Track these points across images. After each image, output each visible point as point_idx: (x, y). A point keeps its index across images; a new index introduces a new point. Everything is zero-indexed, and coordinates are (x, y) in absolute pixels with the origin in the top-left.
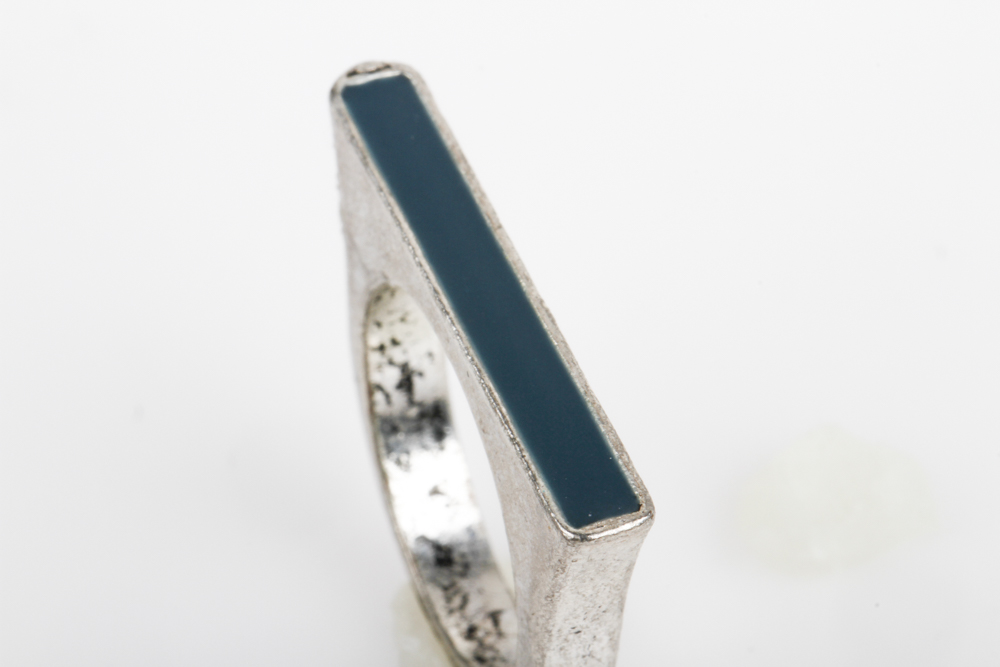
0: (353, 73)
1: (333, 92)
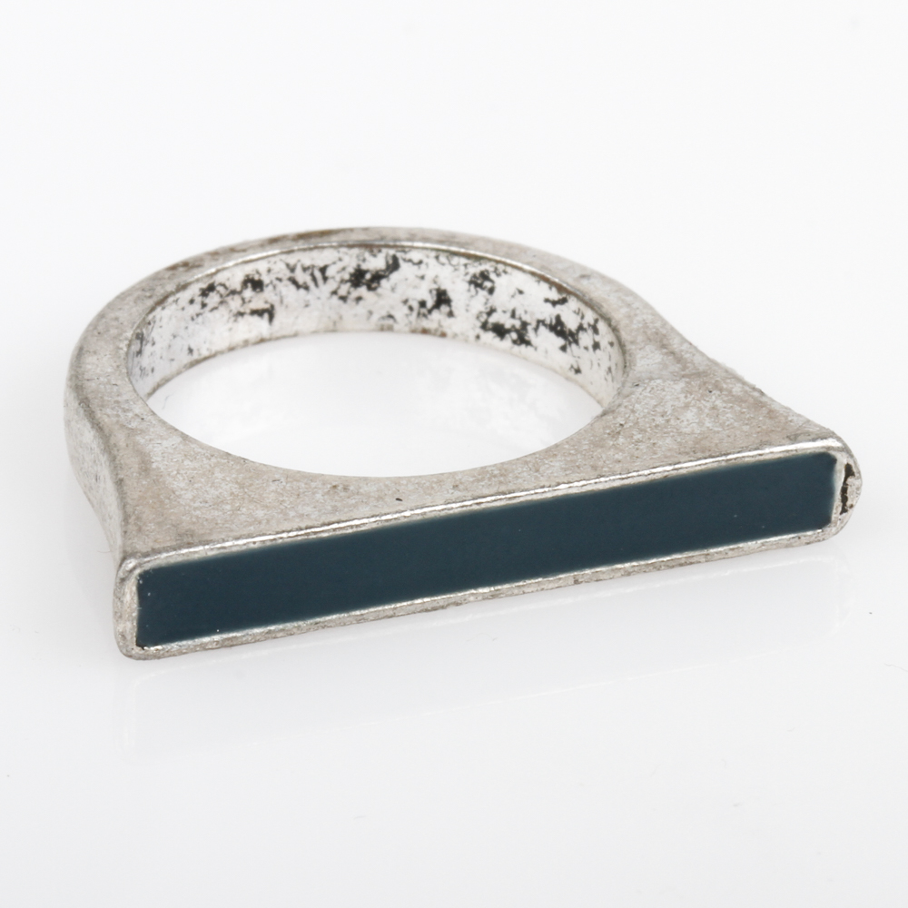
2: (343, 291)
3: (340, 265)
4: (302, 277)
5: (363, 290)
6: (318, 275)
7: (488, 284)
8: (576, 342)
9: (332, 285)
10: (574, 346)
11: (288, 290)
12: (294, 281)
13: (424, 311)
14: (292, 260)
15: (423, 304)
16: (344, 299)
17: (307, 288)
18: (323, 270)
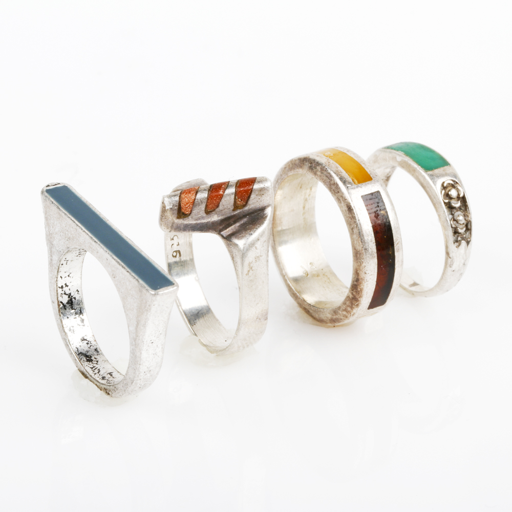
0: (48, 186)
1: (42, 192)
2: (96, 362)
3: (88, 365)
4: (96, 371)
5: (93, 358)
6: (94, 369)
7: (72, 328)
8: (70, 294)
9: (95, 365)
10: (72, 295)
11: (101, 373)
12: (98, 372)
13: (89, 343)
14: (93, 375)
15: (88, 344)
16: (97, 362)
17: (99, 369)
18: (92, 368)
